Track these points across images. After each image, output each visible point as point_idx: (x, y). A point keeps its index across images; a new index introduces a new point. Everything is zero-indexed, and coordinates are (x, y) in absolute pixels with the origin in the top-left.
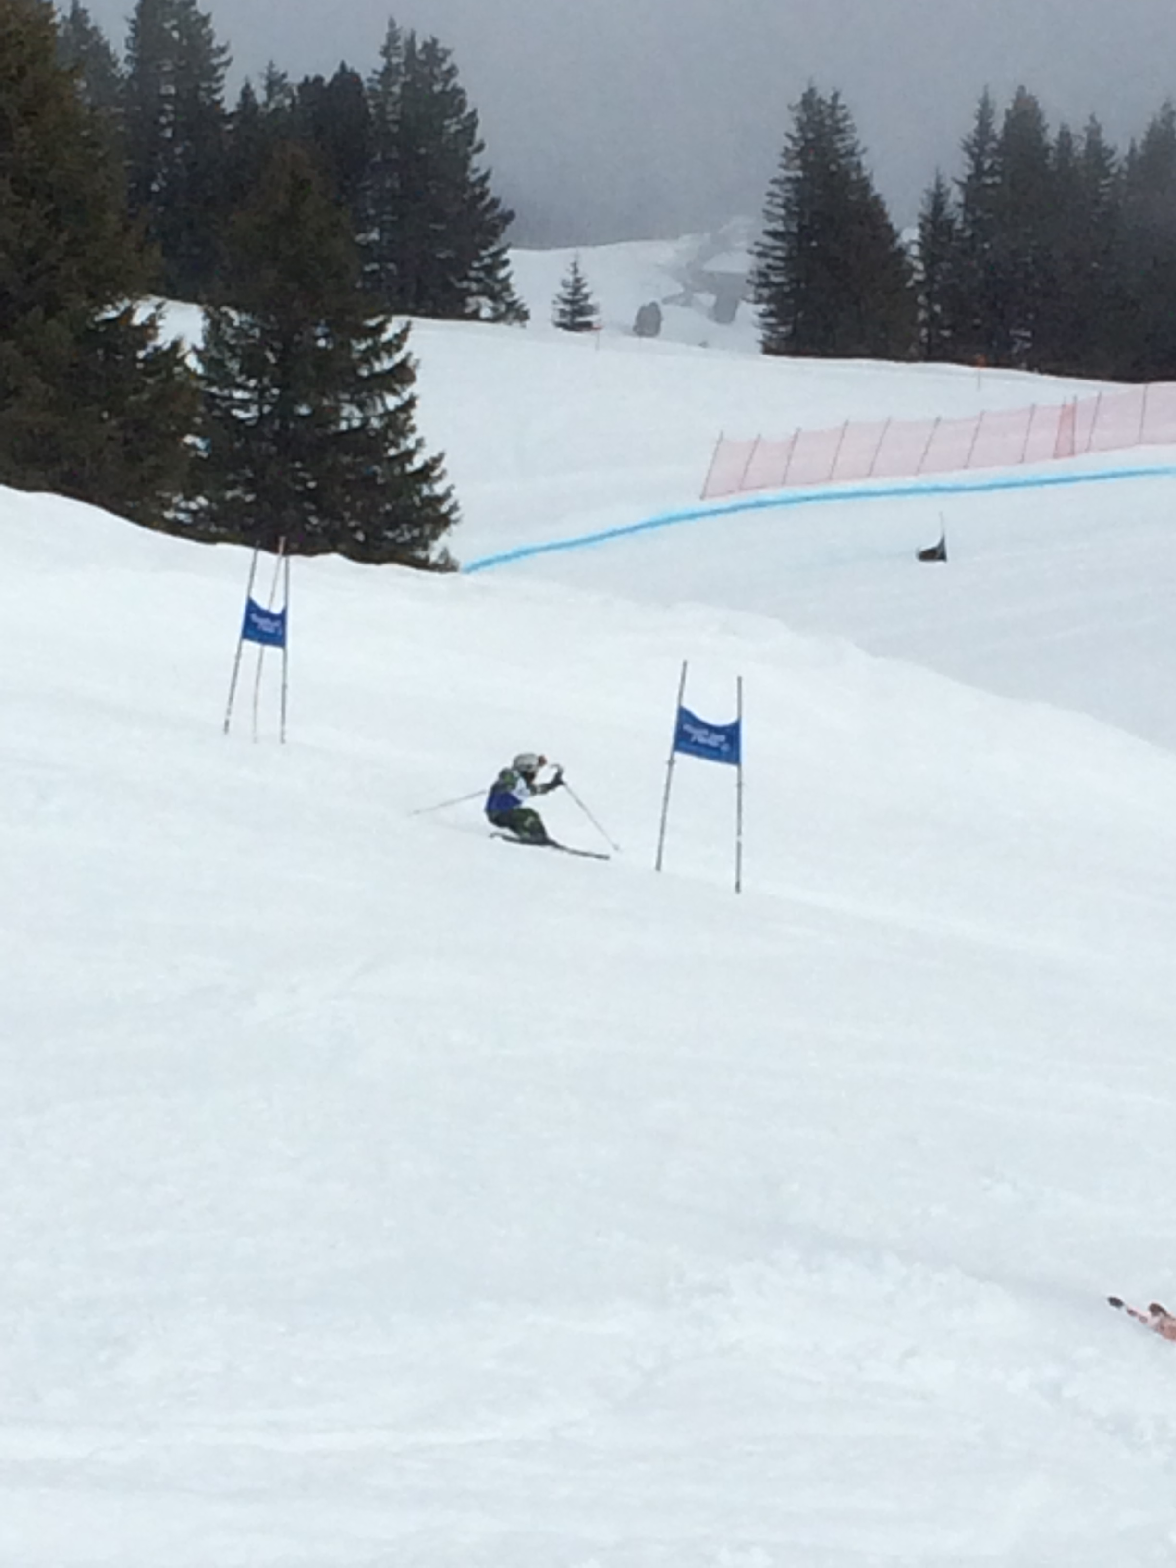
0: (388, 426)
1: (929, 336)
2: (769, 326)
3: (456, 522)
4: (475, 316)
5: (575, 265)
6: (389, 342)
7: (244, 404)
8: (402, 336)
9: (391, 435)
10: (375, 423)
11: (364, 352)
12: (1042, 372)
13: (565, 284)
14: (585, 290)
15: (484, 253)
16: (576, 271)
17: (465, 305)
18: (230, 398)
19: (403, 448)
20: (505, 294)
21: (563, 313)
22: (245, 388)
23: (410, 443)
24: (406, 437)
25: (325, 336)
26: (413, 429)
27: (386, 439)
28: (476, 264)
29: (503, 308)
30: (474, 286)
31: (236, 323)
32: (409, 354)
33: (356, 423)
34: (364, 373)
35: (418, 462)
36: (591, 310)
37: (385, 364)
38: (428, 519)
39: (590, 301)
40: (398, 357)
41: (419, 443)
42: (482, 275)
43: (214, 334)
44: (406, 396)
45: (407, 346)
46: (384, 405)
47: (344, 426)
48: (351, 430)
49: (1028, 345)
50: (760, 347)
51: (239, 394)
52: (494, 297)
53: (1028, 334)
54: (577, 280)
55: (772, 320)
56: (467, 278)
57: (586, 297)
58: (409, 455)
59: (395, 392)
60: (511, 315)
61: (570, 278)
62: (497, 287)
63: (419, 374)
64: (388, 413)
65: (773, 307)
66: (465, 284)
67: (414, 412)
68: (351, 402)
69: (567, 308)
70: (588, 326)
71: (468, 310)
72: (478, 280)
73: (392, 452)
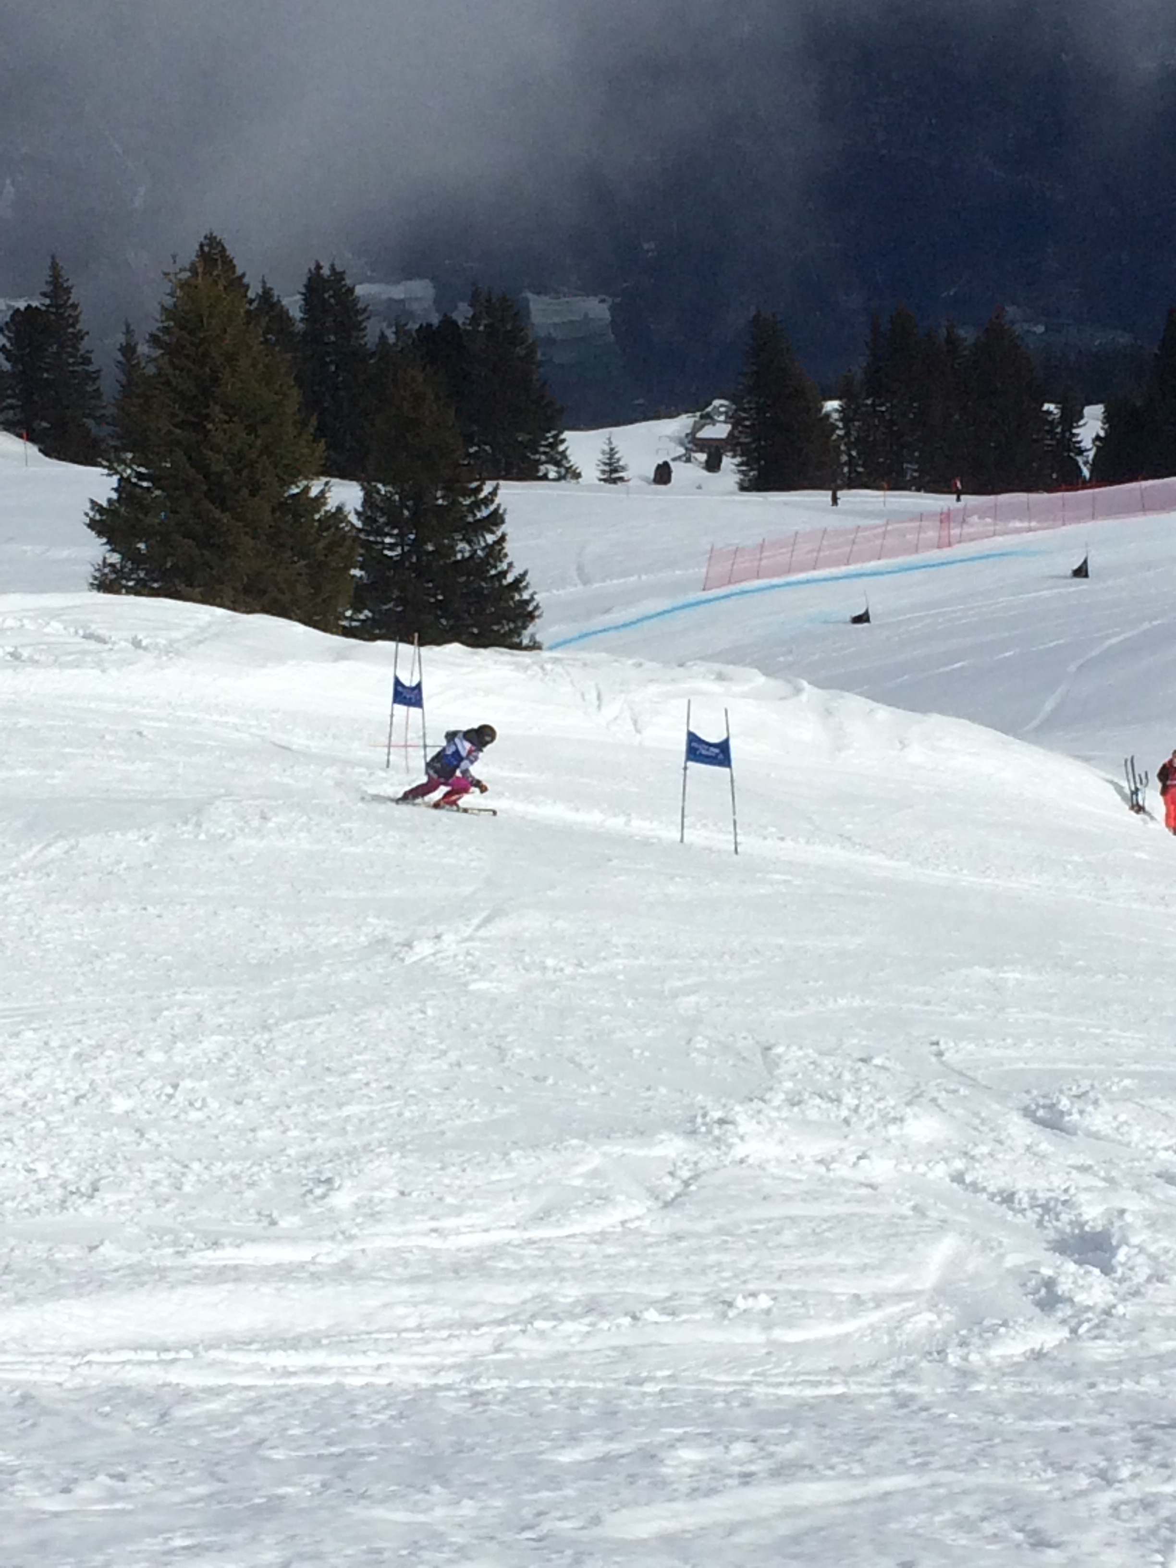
0: (488, 555)
1: (850, 472)
2: (740, 471)
3: (539, 616)
4: (545, 477)
5: (609, 439)
6: (486, 498)
7: (392, 547)
8: (494, 493)
9: (491, 561)
10: (480, 553)
11: (469, 506)
12: (927, 491)
13: (603, 452)
14: (617, 456)
15: (549, 435)
16: (610, 443)
17: (538, 471)
18: (383, 543)
19: (499, 569)
20: (564, 462)
21: (604, 472)
22: (391, 536)
23: (504, 566)
24: (501, 561)
25: (443, 497)
26: (506, 555)
27: (489, 564)
28: (544, 443)
29: (563, 471)
30: (543, 458)
31: (383, 492)
32: (499, 506)
33: (467, 555)
34: (470, 519)
35: (510, 578)
36: (623, 469)
37: (484, 513)
38: (519, 616)
39: (621, 463)
40: (492, 507)
41: (510, 565)
42: (547, 450)
43: (368, 501)
44: (499, 533)
45: (497, 500)
46: (485, 541)
47: (459, 556)
48: (464, 559)
49: (916, 474)
50: (736, 487)
51: (388, 540)
52: (558, 464)
53: (916, 467)
54: (612, 449)
55: (744, 468)
56: (537, 452)
57: (619, 460)
58: (504, 574)
59: (493, 532)
60: (569, 476)
61: (607, 448)
62: (559, 457)
63: (507, 518)
64: (487, 546)
65: (745, 459)
66: (537, 457)
67: (504, 545)
68: (461, 540)
69: (607, 468)
70: (621, 479)
71: (541, 474)
72: (545, 453)
73: (493, 572)
